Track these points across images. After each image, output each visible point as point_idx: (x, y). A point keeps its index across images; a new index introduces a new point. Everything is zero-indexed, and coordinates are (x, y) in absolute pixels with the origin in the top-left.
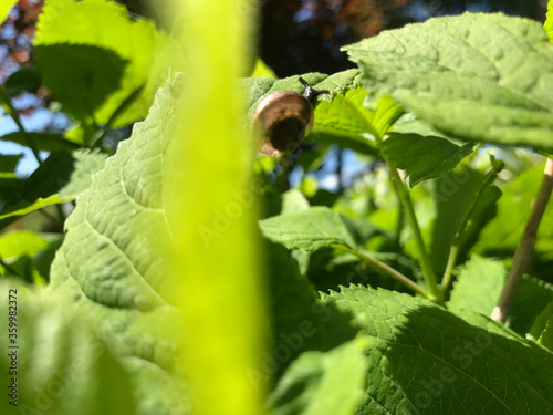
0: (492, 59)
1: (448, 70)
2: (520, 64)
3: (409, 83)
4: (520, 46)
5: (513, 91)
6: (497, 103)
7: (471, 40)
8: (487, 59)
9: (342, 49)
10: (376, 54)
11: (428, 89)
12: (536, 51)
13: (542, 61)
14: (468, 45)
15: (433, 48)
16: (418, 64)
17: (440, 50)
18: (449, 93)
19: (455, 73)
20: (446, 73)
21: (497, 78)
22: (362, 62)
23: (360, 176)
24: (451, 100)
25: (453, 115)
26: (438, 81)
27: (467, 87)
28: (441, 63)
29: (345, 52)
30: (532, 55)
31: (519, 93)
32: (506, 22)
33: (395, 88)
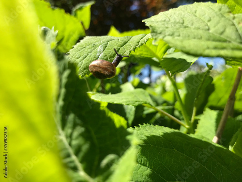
0: (206, 22)
1: (188, 27)
2: (218, 23)
3: (171, 33)
4: (218, 15)
5: (215, 34)
6: (208, 40)
7: (197, 14)
8: (204, 22)
9: (143, 21)
10: (158, 22)
11: (179, 36)
12: (225, 17)
13: (228, 21)
14: (196, 16)
15: (182, 18)
16: (175, 26)
17: (184, 19)
18: (188, 37)
19: (191, 28)
20: (187, 28)
21: (209, 29)
22: (151, 26)
23: (159, 78)
24: (189, 39)
25: (190, 46)
26: (184, 32)
27: (196, 34)
28: (185, 24)
29: (144, 22)
30: (223, 19)
31: (218, 35)
32: (212, 6)
33: (165, 36)
